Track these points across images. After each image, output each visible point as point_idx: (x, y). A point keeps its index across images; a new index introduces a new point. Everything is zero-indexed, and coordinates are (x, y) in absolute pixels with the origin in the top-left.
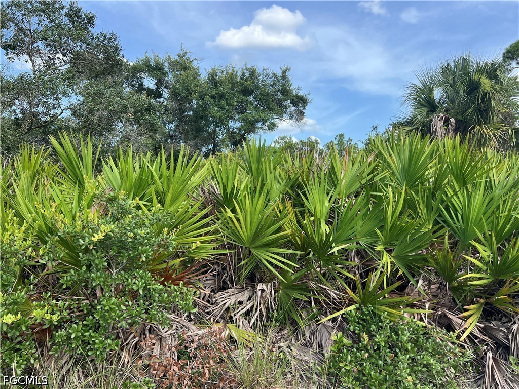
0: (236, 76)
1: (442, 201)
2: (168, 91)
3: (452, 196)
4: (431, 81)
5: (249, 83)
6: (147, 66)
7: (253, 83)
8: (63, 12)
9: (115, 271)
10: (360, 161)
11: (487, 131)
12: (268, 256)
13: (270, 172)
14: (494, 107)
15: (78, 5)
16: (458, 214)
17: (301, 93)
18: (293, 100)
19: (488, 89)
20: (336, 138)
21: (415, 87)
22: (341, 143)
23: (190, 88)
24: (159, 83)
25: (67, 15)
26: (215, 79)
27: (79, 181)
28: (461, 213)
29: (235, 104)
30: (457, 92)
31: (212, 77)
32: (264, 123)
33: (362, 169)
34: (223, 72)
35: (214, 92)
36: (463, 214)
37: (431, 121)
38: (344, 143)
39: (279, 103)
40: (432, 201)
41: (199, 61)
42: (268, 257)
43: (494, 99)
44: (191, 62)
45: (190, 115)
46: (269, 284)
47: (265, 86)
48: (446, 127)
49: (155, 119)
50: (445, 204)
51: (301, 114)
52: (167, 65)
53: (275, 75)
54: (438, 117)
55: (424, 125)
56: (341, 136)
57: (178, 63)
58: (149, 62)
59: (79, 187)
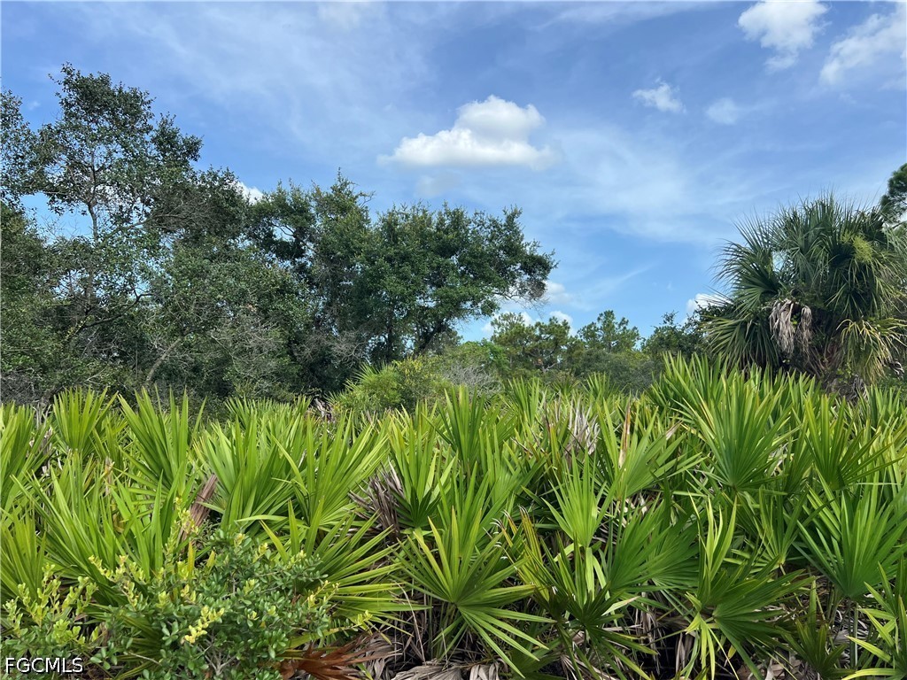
0: (429, 224)
1: (803, 517)
2: (314, 246)
3: (820, 509)
4: (766, 241)
5: (450, 236)
6: (279, 206)
7: (458, 235)
8: (147, 137)
9: (220, 667)
10: (651, 433)
11: (869, 330)
12: (492, 625)
13: (493, 452)
14: (879, 289)
15: (174, 126)
16: (833, 539)
17: (539, 253)
18: (525, 263)
19: (868, 259)
20: (599, 319)
21: (738, 250)
22: (608, 327)
23: (352, 244)
24: (300, 233)
25: (154, 140)
26: (393, 230)
27: (164, 475)
28: (839, 539)
29: (427, 271)
30: (813, 260)
31: (390, 226)
32: (475, 304)
33: (655, 452)
34: (407, 216)
35: (392, 252)
36: (841, 539)
37: (770, 311)
38: (613, 326)
39: (502, 268)
40: (784, 513)
41: (367, 198)
42: (492, 627)
43: (879, 276)
44: (355, 199)
45: (350, 286)
46: (492, 669)
47: (478, 240)
48: (796, 323)
49: (292, 309)
50: (807, 521)
51: (540, 287)
52: (313, 203)
53: (494, 223)
54: (782, 305)
55: (758, 318)
56: (609, 314)
57: (332, 200)
58: (285, 200)
59: (163, 483)
